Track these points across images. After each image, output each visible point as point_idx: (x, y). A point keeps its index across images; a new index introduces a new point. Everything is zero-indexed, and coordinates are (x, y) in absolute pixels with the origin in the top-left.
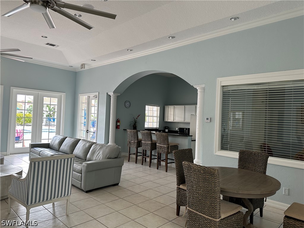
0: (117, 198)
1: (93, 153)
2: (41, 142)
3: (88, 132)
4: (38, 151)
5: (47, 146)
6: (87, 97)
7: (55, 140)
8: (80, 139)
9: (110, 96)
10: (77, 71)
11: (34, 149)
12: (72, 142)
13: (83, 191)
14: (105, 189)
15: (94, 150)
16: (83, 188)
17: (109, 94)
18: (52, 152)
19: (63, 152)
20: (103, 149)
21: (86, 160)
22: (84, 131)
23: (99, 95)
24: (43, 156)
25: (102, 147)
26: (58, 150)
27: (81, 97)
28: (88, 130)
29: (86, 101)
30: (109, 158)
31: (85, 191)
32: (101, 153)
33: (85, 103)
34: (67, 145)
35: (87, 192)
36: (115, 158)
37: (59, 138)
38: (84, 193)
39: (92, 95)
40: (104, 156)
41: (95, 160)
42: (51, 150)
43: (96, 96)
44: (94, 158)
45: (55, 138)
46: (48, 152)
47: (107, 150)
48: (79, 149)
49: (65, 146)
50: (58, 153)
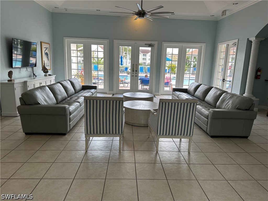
0: (243, 151)
1: (223, 101)
2: (183, 87)
3: (224, 81)
4: (177, 94)
5: (185, 91)
6: (226, 46)
7: (192, 87)
8: (213, 87)
9: (251, 42)
10: (218, 20)
11: (175, 92)
12: (205, 89)
13: (209, 135)
14: (232, 139)
15: (224, 99)
16: (208, 132)
17: (250, 39)
18: (188, 96)
19: (197, 97)
20: (233, 98)
21: (215, 107)
22: (220, 79)
23: (239, 41)
24: (180, 99)
25: (232, 97)
26: (193, 95)
27: (220, 46)
28: (224, 79)
29: (225, 50)
30: (238, 109)
31: (210, 135)
32: (230, 102)
33: (224, 52)
34: (201, 92)
35: (212, 137)
36: (246, 110)
37: (195, 85)
38: (209, 137)
39: (231, 43)
40: (234, 106)
41: (224, 108)
42: (188, 95)
43: (235, 43)
44: (223, 107)
45: (192, 84)
46: (185, 96)
47: (238, 100)
48: (210, 96)
49: (199, 92)
50: (192, 97)
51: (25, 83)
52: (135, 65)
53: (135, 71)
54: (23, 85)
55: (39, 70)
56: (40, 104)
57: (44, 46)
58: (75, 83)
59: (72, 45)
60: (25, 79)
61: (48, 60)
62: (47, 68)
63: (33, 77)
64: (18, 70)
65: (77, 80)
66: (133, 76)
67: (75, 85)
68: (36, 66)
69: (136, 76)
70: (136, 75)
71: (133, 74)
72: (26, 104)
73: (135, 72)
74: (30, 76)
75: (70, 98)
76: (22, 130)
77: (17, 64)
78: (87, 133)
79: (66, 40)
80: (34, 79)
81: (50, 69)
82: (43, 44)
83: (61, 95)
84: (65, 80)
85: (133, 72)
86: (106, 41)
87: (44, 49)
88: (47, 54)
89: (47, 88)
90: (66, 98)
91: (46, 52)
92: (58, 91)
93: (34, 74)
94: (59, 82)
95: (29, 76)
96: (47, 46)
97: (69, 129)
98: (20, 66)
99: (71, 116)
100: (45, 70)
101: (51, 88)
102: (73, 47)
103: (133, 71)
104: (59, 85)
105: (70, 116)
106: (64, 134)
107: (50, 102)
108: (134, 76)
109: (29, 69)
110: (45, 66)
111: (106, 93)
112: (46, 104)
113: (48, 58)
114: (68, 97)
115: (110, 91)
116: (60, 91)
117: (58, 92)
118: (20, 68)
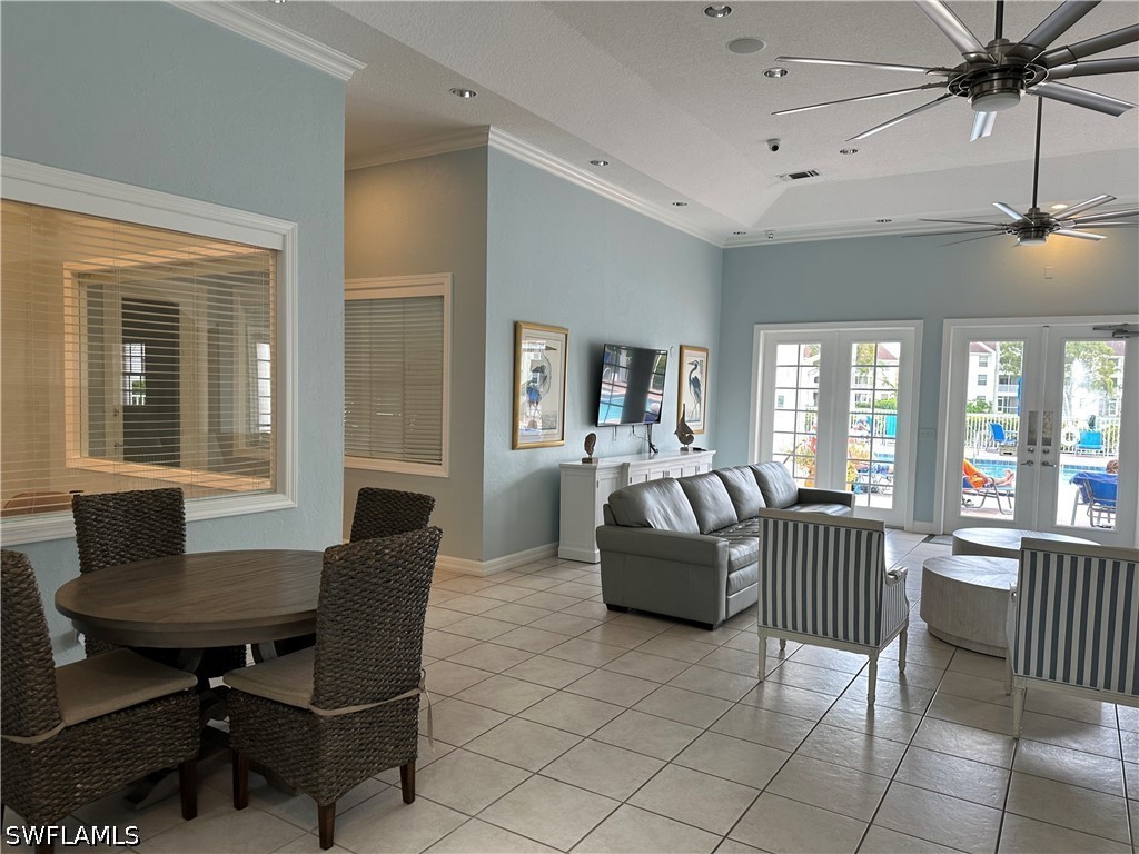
51: (624, 468)
52: (1041, 417)
53: (1039, 441)
54: (616, 475)
55: (665, 433)
56: (651, 527)
57: (689, 357)
58: (770, 480)
59: (781, 348)
60: (625, 460)
61: (699, 401)
62: (692, 426)
63: (647, 454)
64: (610, 431)
65: (779, 469)
66: (1030, 463)
67: (772, 487)
68: (658, 421)
69: (1044, 464)
70: (1047, 458)
71: (1029, 457)
72: (618, 525)
73: (1039, 446)
74: (640, 452)
75: (744, 524)
76: (601, 598)
77: (610, 414)
78: (765, 622)
79: (763, 334)
80: (650, 458)
81: (701, 432)
82: (686, 352)
83: (716, 512)
84: (737, 468)
85: (1032, 447)
86: (911, 329)
87: (687, 368)
88: (695, 382)
89: (678, 486)
90: (731, 524)
91: (693, 376)
92: (709, 498)
93: (651, 446)
94: (715, 472)
95: (636, 451)
96: (700, 357)
97: (723, 616)
98: (618, 421)
99: (733, 575)
100: (684, 434)
101: (689, 488)
102: (786, 353)
103: (1032, 442)
104: (716, 479)
105: (729, 573)
106: (709, 627)
107: (680, 528)
108: (1038, 466)
109: (640, 430)
110: (686, 419)
111: (902, 529)
112: (667, 528)
113: (697, 394)
114: (740, 521)
115: (916, 523)
116: (714, 498)
117: (709, 501)
118: (616, 426)
